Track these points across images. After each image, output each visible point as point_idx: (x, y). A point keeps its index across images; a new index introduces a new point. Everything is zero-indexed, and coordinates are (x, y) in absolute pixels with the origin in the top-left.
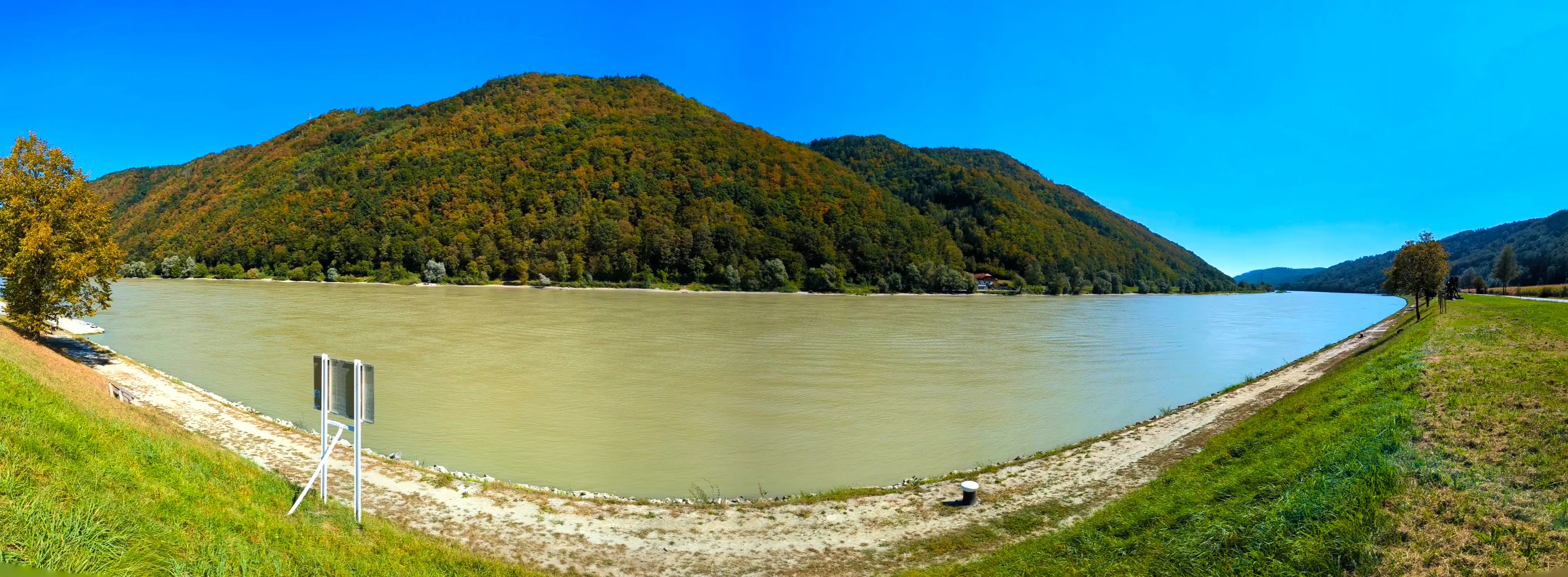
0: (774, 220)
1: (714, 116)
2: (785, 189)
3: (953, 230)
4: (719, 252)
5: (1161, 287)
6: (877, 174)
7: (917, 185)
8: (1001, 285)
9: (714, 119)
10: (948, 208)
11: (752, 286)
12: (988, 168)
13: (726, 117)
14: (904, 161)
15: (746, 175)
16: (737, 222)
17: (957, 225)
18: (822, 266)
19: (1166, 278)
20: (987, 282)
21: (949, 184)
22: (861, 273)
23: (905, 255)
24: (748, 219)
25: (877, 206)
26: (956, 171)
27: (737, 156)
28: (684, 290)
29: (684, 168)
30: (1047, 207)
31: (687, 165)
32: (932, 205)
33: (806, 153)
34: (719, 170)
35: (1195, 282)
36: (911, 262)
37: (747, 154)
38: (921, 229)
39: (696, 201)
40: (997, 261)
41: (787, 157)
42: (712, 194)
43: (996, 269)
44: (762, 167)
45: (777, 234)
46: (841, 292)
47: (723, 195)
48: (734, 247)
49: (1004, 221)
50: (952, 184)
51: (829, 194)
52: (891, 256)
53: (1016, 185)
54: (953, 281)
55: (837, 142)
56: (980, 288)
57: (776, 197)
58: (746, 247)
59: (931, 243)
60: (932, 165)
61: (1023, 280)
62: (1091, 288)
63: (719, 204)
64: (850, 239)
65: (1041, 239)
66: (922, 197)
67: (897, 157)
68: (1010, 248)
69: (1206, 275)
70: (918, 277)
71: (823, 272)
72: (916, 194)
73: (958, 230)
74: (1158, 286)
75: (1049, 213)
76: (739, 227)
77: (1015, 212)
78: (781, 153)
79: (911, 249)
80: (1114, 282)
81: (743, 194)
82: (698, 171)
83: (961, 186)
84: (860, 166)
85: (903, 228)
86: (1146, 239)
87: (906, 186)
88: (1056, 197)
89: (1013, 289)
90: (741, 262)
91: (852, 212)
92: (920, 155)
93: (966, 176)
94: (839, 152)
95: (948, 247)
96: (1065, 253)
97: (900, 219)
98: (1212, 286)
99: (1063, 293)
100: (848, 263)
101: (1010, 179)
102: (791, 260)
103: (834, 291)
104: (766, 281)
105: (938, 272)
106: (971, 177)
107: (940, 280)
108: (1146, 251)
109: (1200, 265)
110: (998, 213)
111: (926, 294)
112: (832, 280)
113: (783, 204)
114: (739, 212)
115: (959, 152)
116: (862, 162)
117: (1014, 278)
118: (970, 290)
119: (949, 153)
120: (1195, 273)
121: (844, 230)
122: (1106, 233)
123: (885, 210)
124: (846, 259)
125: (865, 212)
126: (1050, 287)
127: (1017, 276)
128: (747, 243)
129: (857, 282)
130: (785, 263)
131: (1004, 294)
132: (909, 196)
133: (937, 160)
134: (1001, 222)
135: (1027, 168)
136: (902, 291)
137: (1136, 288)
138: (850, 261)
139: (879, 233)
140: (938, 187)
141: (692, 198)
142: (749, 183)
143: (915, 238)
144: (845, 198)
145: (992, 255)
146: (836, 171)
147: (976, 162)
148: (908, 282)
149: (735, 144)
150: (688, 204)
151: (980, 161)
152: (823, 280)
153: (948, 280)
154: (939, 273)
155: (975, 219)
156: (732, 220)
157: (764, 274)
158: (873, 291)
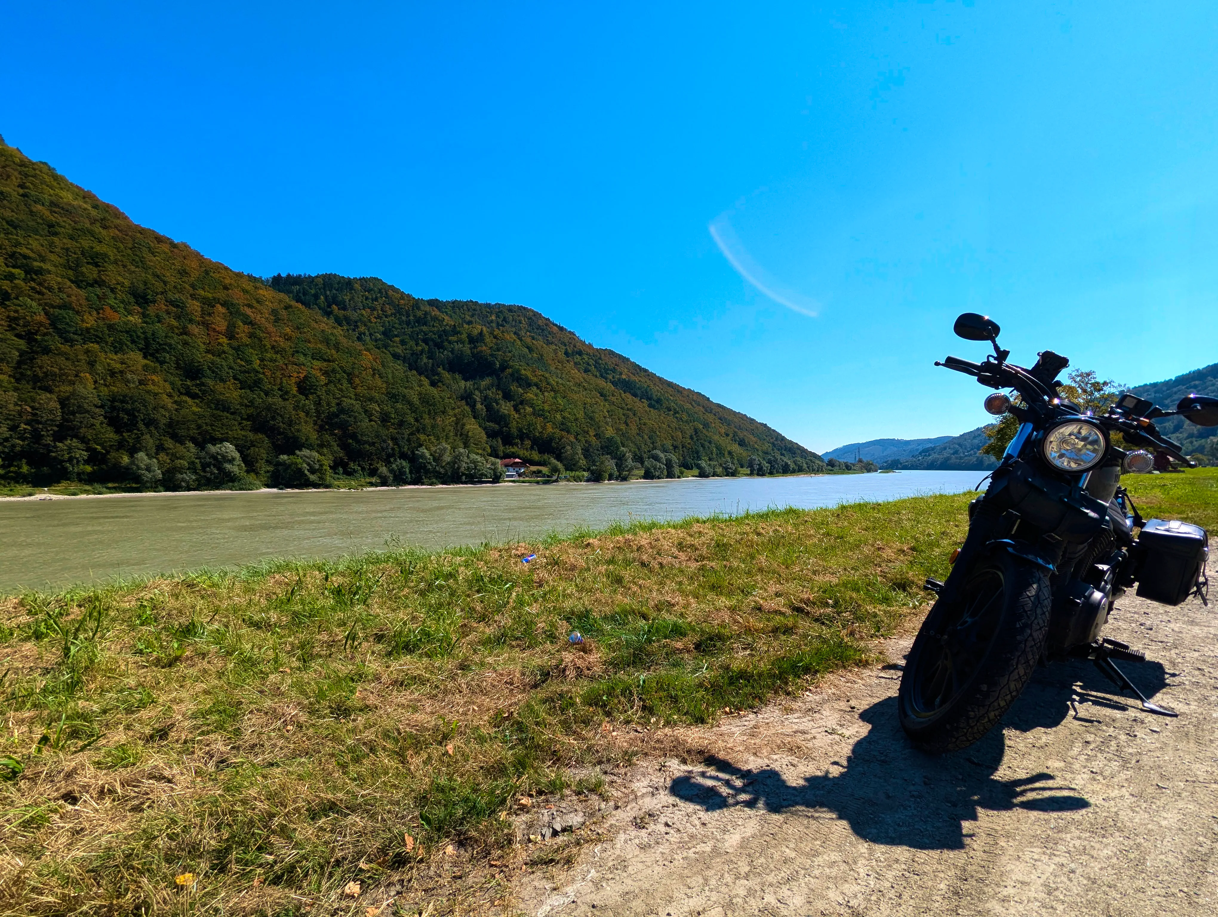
0: (220, 387)
1: (95, 207)
2: (235, 343)
3: (473, 406)
4: (117, 432)
5: (726, 469)
6: (372, 331)
7: (426, 348)
8: (534, 472)
9: (94, 213)
10: (466, 380)
11: (183, 484)
12: (514, 329)
13: (118, 214)
14: (408, 316)
15: (165, 316)
16: (151, 387)
17: (478, 399)
18: (298, 452)
19: (732, 458)
20: (517, 469)
21: (467, 349)
22: (354, 462)
23: (414, 438)
24: (172, 383)
25: (374, 374)
26: (476, 332)
27: (145, 283)
28: (43, 496)
29: (33, 289)
30: (585, 376)
31: (40, 284)
32: (446, 375)
33: (267, 294)
34: (112, 302)
35: (769, 462)
36: (421, 445)
37: (165, 283)
38: (434, 405)
39: (65, 348)
40: (528, 443)
41: (237, 297)
42: (98, 340)
43: (527, 454)
44: (194, 306)
45: (224, 407)
46: (327, 487)
47: (121, 343)
48: (147, 425)
49: (536, 395)
50: (471, 349)
51: (305, 355)
52: (393, 439)
53: (548, 351)
54: (475, 468)
55: (313, 281)
56: (508, 476)
57: (220, 354)
58: (170, 425)
59: (447, 421)
60: (445, 323)
61: (560, 465)
62: (642, 472)
63: (115, 357)
64: (337, 416)
65: (581, 415)
66: (433, 365)
67: (399, 310)
68: (544, 428)
69: (784, 452)
70: (432, 465)
71: (299, 460)
72: (425, 360)
73: (479, 406)
74: (723, 468)
75: (589, 383)
76: (156, 394)
77: (548, 384)
78: (226, 288)
79: (422, 429)
80: (669, 464)
81: (160, 345)
82: (67, 299)
83: (481, 352)
84: (347, 319)
85: (410, 403)
86: (706, 411)
87: (411, 348)
88: (597, 365)
89: (548, 476)
90: (160, 448)
91: (339, 380)
92: (428, 308)
93: (488, 339)
94: (316, 297)
95: (468, 427)
96: (610, 432)
97: (406, 391)
98: (792, 466)
99: (609, 480)
100: (336, 448)
101: (541, 343)
102: (248, 444)
103: (316, 486)
104: (209, 475)
105: (456, 457)
106: (494, 341)
107: (459, 468)
108: (706, 425)
109: (776, 440)
110: (527, 384)
111: (441, 486)
112: (313, 471)
113: (233, 365)
114: (154, 372)
115: (478, 308)
116: (349, 313)
117: (550, 464)
118: (496, 479)
119: (465, 307)
120: (770, 450)
121: (328, 404)
122: (657, 406)
123: (385, 379)
124: (332, 443)
125: (357, 381)
126: (592, 472)
127: (554, 461)
128: (170, 419)
129: (349, 473)
130: (239, 449)
131: (538, 483)
132: (416, 362)
133: (451, 317)
134: (531, 396)
135: (561, 329)
136: (410, 484)
137: (696, 472)
138: (338, 445)
139: (378, 409)
140: (452, 352)
141: (55, 342)
142: (172, 328)
143: (426, 416)
144: (329, 361)
145: (522, 436)
146: (313, 324)
147: (500, 321)
148: (418, 472)
149: (142, 264)
150: (46, 351)
151: (505, 320)
152: (300, 471)
153: (468, 468)
154: (457, 459)
155: (500, 392)
156: (141, 382)
157: (204, 466)
158: (372, 484)
